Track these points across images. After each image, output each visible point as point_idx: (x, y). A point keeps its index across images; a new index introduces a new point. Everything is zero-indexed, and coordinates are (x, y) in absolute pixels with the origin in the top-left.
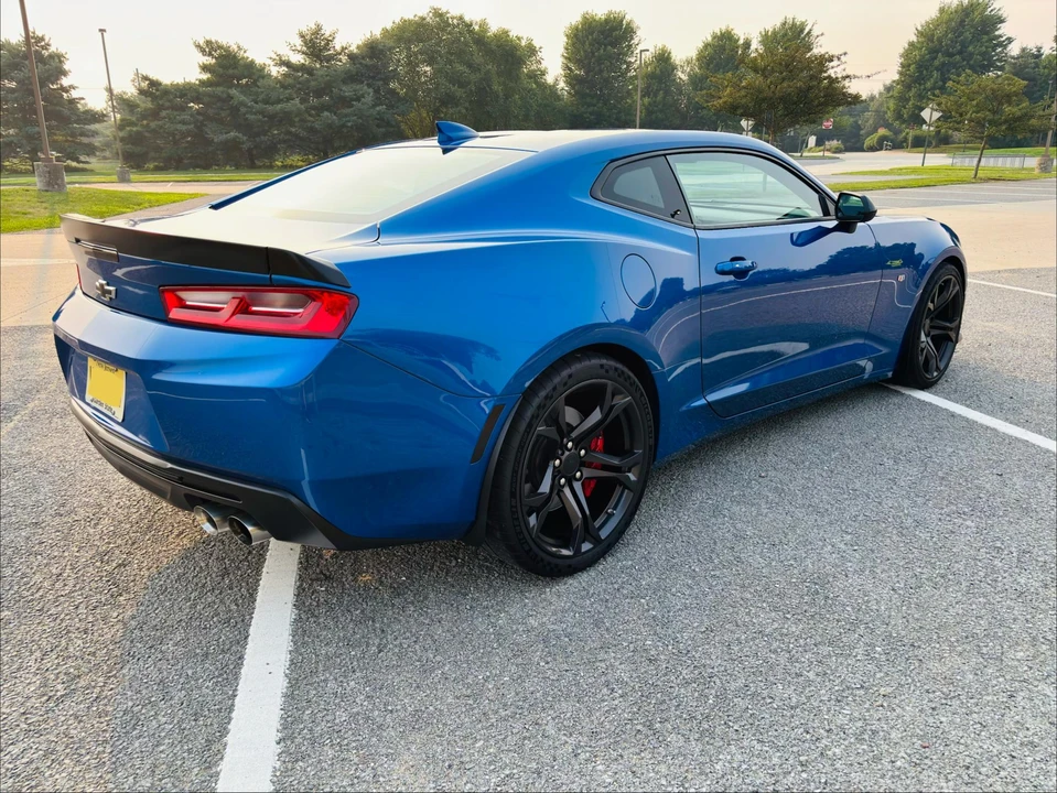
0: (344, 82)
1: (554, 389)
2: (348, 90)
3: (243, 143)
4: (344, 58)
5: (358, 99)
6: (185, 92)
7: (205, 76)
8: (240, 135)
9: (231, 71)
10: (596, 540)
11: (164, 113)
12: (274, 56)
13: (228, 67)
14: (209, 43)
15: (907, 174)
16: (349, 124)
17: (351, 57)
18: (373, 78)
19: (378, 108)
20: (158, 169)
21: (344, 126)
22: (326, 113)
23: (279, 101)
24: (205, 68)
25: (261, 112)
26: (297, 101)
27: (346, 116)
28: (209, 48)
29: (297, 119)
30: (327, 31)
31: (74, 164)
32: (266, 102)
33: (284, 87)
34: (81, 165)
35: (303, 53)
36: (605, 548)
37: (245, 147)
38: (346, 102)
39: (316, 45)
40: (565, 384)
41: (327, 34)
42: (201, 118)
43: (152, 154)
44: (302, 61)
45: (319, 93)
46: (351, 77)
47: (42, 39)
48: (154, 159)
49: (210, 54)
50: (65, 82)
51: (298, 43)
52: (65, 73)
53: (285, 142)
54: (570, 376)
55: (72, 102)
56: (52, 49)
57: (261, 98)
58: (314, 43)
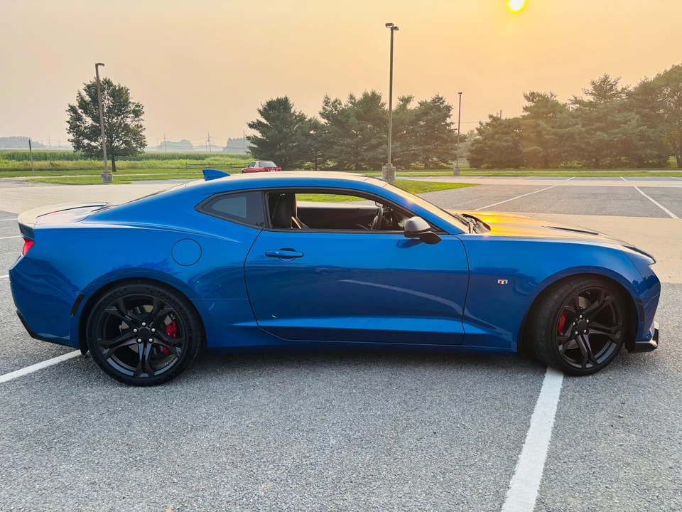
0: (620, 111)
2: (619, 117)
3: (540, 152)
4: (624, 96)
5: (625, 123)
6: (513, 124)
7: (526, 114)
8: (539, 148)
9: (542, 110)
11: (497, 136)
12: (573, 98)
13: (542, 106)
14: (532, 94)
16: (615, 140)
17: (629, 94)
18: (643, 107)
19: (640, 128)
20: (488, 168)
21: (611, 140)
22: (599, 133)
23: (568, 126)
24: (526, 109)
25: (555, 134)
26: (580, 126)
27: (615, 134)
28: (531, 97)
29: (578, 137)
30: (612, 80)
31: (445, 165)
32: (560, 127)
33: (573, 117)
34: (448, 166)
35: (593, 94)
37: (540, 155)
38: (616, 124)
39: (603, 89)
41: (612, 81)
42: (518, 138)
43: (487, 159)
44: (592, 100)
45: (599, 119)
46: (624, 108)
47: (442, 99)
48: (487, 162)
49: (532, 101)
50: (448, 121)
51: (590, 88)
52: (449, 117)
53: (567, 151)
55: (452, 131)
56: (445, 104)
57: (557, 124)
58: (602, 87)
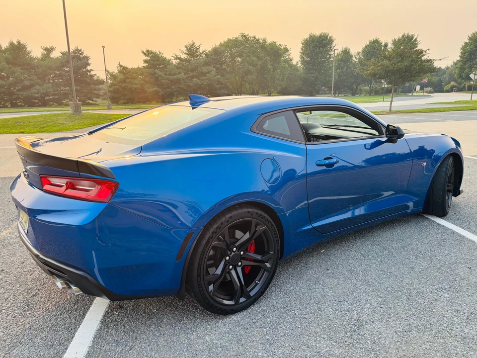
0: (203, 65)
1: (222, 224)
2: (205, 69)
3: (160, 92)
4: (204, 56)
5: (209, 73)
6: (137, 71)
7: (146, 65)
8: (159, 89)
9: (156, 62)
10: (248, 297)
11: (128, 80)
12: (174, 56)
13: (155, 60)
14: (148, 51)
15: (463, 104)
16: (205, 84)
17: (206, 55)
18: (216, 63)
19: (217, 77)
20: (124, 104)
21: (202, 84)
22: (195, 79)
23: (175, 74)
24: (145, 61)
25: (168, 79)
26: (183, 74)
27: (204, 80)
28: (148, 53)
29: (183, 82)
30: (197, 45)
31: (91, 102)
32: (170, 75)
33: (178, 68)
34: (94, 102)
35: (186, 54)
36: (253, 301)
37: (160, 93)
38: (204, 74)
39: (192, 50)
40: (228, 221)
41: (197, 46)
42: (143, 82)
43: (122, 97)
44: (186, 57)
45: (193, 70)
46: (207, 64)
47: (81, 50)
48: (123, 99)
49: (148, 56)
50: (89, 68)
51: (184, 49)
52: (89, 64)
53: (177, 91)
54: (231, 217)
55: (92, 76)
56: (84, 54)
57: (168, 73)
58: (191, 50)
